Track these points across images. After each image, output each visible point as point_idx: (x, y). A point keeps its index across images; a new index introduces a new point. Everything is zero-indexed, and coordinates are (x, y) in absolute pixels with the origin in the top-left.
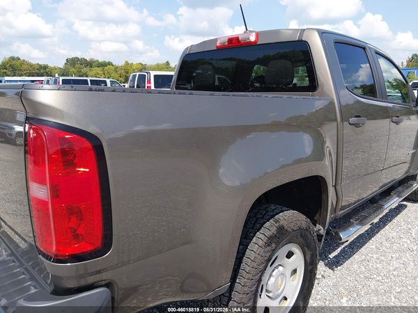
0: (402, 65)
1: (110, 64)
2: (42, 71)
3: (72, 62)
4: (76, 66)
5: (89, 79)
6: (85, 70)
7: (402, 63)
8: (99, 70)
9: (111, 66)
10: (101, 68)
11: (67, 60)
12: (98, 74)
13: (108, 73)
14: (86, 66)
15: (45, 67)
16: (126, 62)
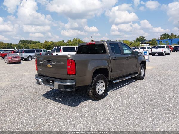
0: (158, 39)
1: (38, 42)
2: (9, 46)
3: (22, 42)
4: (24, 43)
5: (35, 49)
6: (28, 45)
7: (158, 38)
8: (34, 45)
9: (39, 43)
10: (35, 44)
11: (20, 41)
12: (33, 46)
13: (38, 46)
14: (28, 43)
15: (11, 44)
16: (46, 41)
